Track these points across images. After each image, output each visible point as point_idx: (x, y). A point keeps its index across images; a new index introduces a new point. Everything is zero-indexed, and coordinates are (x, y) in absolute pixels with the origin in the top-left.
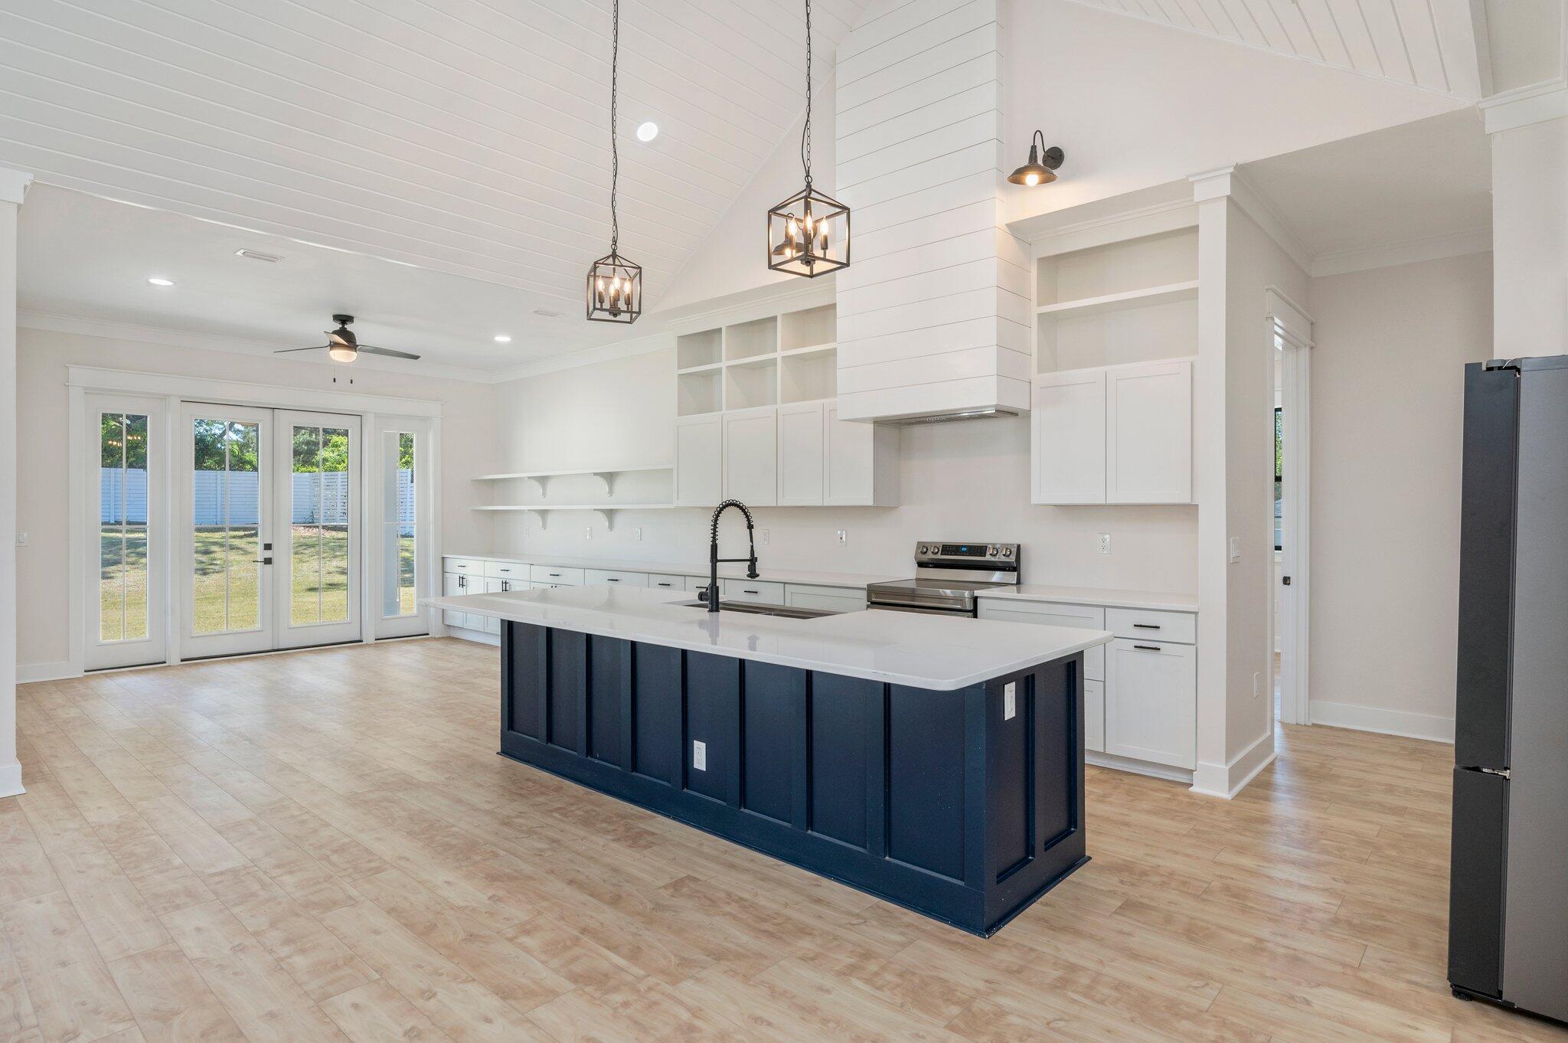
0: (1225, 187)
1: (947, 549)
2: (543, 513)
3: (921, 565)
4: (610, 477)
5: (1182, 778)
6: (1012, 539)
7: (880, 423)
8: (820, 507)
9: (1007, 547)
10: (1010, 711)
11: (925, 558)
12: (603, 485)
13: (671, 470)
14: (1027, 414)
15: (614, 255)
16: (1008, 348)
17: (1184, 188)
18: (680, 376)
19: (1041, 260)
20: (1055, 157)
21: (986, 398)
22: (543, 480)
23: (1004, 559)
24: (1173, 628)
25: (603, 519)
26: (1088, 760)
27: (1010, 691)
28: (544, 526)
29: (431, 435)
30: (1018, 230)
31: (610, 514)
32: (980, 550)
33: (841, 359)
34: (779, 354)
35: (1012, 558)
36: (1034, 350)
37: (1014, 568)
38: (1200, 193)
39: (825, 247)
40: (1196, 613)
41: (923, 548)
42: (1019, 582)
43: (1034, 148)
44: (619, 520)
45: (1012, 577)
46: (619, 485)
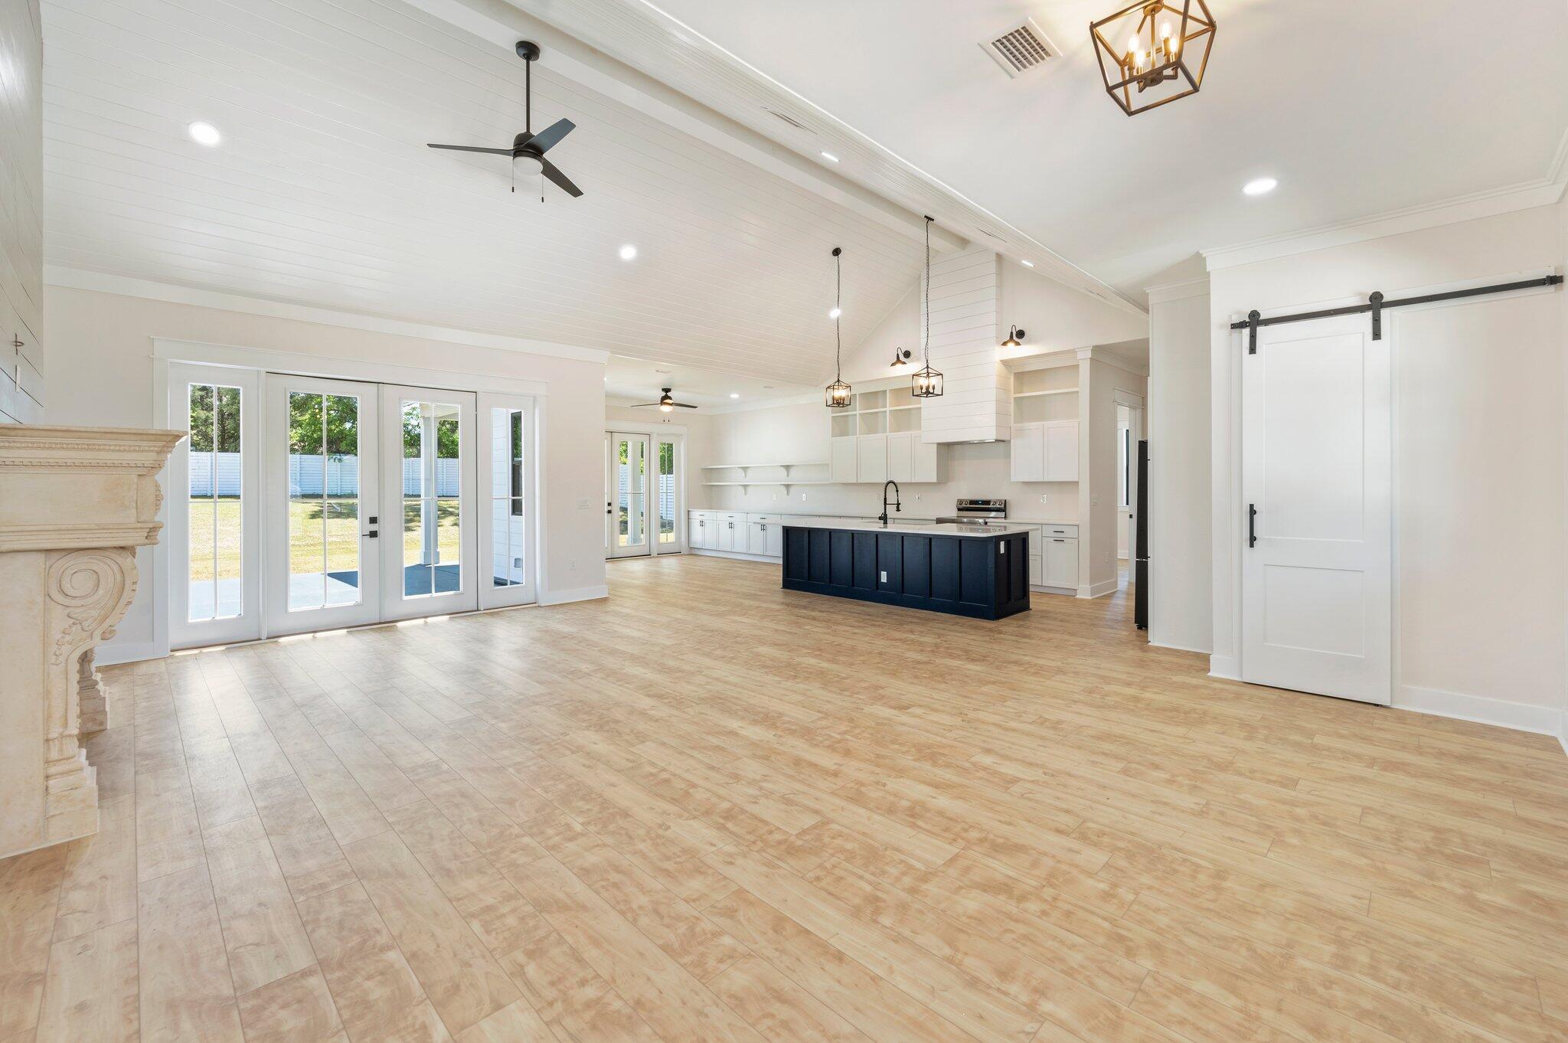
0: (1089, 355)
1: (972, 502)
2: (745, 486)
3: (959, 510)
4: (787, 467)
5: (1073, 593)
6: (1002, 497)
7: (939, 444)
8: (909, 483)
9: (1000, 501)
10: (1002, 551)
11: (961, 506)
12: (784, 471)
13: (828, 464)
14: (1009, 441)
15: (838, 381)
16: (1001, 414)
17: (1073, 352)
18: (833, 417)
19: (1015, 373)
20: (1021, 334)
21: (991, 436)
22: (745, 469)
23: (998, 506)
24: (1070, 532)
25: (784, 489)
26: (1031, 589)
27: (1002, 544)
28: (746, 494)
29: (682, 444)
30: (1006, 363)
31: (788, 486)
32: (988, 502)
33: (924, 413)
34: (888, 409)
35: (1003, 506)
36: (1012, 414)
37: (1003, 510)
38: (1080, 355)
39: (934, 388)
40: (1078, 526)
41: (960, 502)
42: (1005, 517)
43: (1012, 333)
44: (792, 489)
45: (1002, 514)
46: (792, 471)
